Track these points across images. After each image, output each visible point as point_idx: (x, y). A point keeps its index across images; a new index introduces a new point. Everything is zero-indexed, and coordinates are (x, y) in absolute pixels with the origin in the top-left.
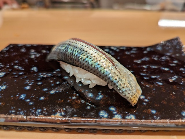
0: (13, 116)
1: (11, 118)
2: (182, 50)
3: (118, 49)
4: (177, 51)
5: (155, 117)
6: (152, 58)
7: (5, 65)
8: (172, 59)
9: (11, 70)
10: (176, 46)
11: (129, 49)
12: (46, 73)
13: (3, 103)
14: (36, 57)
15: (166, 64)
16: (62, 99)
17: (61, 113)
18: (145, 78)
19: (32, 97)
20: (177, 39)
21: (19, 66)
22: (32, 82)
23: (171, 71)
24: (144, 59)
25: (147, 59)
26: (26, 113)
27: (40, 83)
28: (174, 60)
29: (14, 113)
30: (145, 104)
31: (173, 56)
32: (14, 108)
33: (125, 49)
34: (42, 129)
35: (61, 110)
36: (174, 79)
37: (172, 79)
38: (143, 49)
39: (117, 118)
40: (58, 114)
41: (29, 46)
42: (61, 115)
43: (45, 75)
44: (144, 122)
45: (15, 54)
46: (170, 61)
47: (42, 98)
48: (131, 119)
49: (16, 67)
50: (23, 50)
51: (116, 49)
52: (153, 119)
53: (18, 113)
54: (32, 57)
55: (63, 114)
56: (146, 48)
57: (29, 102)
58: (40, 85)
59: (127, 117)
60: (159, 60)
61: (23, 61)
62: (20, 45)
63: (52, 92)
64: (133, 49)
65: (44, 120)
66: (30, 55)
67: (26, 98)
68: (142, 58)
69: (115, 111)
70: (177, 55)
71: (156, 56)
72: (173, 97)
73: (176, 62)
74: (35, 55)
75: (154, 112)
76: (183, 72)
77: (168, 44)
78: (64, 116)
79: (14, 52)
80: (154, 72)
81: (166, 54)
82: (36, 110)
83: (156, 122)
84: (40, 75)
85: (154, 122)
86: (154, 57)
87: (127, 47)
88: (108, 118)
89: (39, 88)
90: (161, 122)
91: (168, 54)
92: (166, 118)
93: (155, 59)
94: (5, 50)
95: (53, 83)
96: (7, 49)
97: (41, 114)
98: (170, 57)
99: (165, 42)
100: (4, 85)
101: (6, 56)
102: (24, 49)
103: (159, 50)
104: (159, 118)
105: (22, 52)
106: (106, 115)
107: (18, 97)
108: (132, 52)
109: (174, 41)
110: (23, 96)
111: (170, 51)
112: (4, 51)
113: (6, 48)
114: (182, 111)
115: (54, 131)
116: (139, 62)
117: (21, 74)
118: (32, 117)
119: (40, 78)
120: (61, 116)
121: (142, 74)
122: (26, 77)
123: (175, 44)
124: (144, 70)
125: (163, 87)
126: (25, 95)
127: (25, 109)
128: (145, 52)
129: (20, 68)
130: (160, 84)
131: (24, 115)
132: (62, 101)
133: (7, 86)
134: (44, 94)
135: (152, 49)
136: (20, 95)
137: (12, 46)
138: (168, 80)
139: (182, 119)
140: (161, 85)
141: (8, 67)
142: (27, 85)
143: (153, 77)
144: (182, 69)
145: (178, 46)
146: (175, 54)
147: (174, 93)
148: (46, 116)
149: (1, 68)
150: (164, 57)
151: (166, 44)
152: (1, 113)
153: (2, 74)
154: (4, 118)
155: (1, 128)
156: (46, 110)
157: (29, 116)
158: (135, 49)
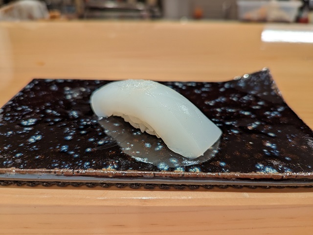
0: (57, 170)
1: (55, 172)
2: (271, 86)
3: (184, 85)
4: (265, 88)
6: (231, 98)
7: (34, 109)
8: (257, 99)
9: (43, 116)
10: (264, 81)
11: (200, 85)
12: (90, 120)
13: (42, 156)
14: (73, 98)
15: (248, 106)
19: (76, 149)
20: (266, 72)
21: (53, 110)
22: (73, 130)
23: (253, 116)
25: (223, 99)
26: (72, 166)
27: (83, 132)
28: (259, 101)
31: (259, 95)
32: (57, 161)
33: (194, 85)
34: (89, 185)
35: (114, 163)
36: (254, 126)
37: (251, 125)
38: (219, 86)
39: (179, 170)
40: (110, 167)
41: (61, 81)
42: (114, 168)
43: (88, 121)
44: (210, 175)
45: (43, 93)
46: (253, 102)
47: (89, 150)
49: (49, 111)
50: (54, 88)
51: (182, 86)
54: (68, 98)
55: (116, 167)
56: (224, 83)
57: (74, 154)
58: (84, 134)
59: (191, 170)
60: (240, 101)
61: (57, 103)
62: (48, 81)
63: (101, 143)
64: (206, 86)
65: (94, 174)
66: (65, 95)
67: (70, 149)
69: (177, 163)
70: (265, 94)
71: (236, 96)
72: (249, 148)
73: (261, 103)
74: (71, 94)
75: (223, 164)
76: (268, 117)
77: (254, 78)
78: (117, 169)
79: (41, 90)
80: (230, 117)
81: (249, 93)
82: (83, 164)
83: (224, 175)
84: (82, 122)
86: (233, 97)
87: (197, 83)
89: (83, 138)
91: (253, 92)
92: (235, 171)
93: (234, 99)
94: (29, 88)
95: (100, 131)
96: (31, 87)
97: (90, 168)
98: (255, 96)
99: (250, 76)
100: (38, 134)
101: (32, 96)
102: (55, 86)
103: (241, 87)
104: (227, 170)
105: (53, 91)
106: (166, 168)
107: (59, 148)
108: (204, 89)
109: (262, 74)
110: (64, 148)
112: (27, 89)
113: (30, 84)
114: (257, 164)
115: (104, 187)
116: (212, 103)
117: (57, 120)
118: (80, 171)
119: (83, 125)
120: (114, 170)
121: (213, 120)
122: (65, 124)
123: (262, 78)
124: (217, 115)
125: (239, 135)
126: (68, 146)
127: (70, 162)
128: (222, 90)
129: (55, 112)
130: (236, 132)
131: (70, 169)
132: (114, 152)
133: (43, 135)
134: (91, 145)
135: (232, 86)
136: (61, 146)
137: (37, 82)
138: (246, 127)
139: (255, 172)
140: (236, 134)
141: (38, 111)
142: (67, 134)
143: (228, 123)
144: (267, 113)
145: (266, 81)
146: (261, 92)
147: (251, 143)
148: (96, 169)
149: (30, 113)
150: (246, 97)
151: (251, 78)
152: (42, 167)
153: (32, 121)
154: (46, 172)
155: (39, 184)
156: (96, 163)
157: (76, 169)
158: (208, 86)
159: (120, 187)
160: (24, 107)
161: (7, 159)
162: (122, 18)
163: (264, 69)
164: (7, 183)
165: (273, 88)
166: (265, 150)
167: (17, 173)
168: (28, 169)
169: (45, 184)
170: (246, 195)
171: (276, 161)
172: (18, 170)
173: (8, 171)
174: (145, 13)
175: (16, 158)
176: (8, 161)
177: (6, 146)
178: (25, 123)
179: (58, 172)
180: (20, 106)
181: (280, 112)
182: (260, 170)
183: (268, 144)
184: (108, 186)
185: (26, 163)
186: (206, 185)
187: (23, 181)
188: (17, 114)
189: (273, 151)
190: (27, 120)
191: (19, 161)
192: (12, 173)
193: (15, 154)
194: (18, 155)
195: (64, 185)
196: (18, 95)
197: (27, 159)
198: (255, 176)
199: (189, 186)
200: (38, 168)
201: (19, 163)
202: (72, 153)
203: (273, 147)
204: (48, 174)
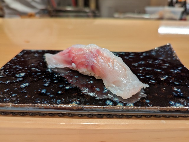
1: (38, 106)
2: (173, 55)
4: (169, 55)
5: (149, 105)
6: (148, 62)
7: (24, 67)
8: (164, 62)
9: (29, 71)
10: (168, 51)
11: (128, 54)
13: (29, 96)
15: (159, 66)
16: (76, 93)
17: (77, 102)
18: (141, 77)
19: (51, 92)
20: (169, 46)
21: (35, 68)
22: (49, 80)
23: (163, 72)
24: (140, 63)
26: (49, 102)
27: (56, 81)
28: (166, 63)
29: (39, 103)
31: (165, 60)
32: (39, 99)
33: (124, 54)
34: (60, 115)
35: (76, 100)
36: (165, 78)
37: (163, 78)
38: (140, 55)
39: (120, 105)
40: (74, 103)
41: (40, 51)
42: (77, 103)
43: (59, 75)
44: (140, 108)
45: (30, 58)
46: (162, 64)
47: (60, 92)
48: (130, 106)
49: (33, 69)
52: (147, 106)
53: (43, 102)
55: (78, 103)
56: (142, 53)
58: (56, 82)
59: (127, 105)
62: (33, 51)
63: (67, 88)
64: (131, 54)
65: (64, 108)
67: (47, 92)
68: (139, 61)
70: (169, 59)
71: (151, 60)
72: (163, 91)
73: (167, 65)
75: (148, 101)
76: (173, 73)
77: (161, 50)
78: (79, 104)
80: (149, 73)
81: (159, 58)
82: (56, 101)
83: (149, 108)
84: (55, 75)
85: (148, 108)
86: (149, 61)
87: (126, 53)
88: (112, 105)
89: (55, 85)
90: (153, 109)
91: (161, 58)
92: (157, 106)
93: (150, 62)
94: (20, 55)
95: (66, 81)
96: (22, 54)
97: (61, 103)
98: (162, 60)
99: (159, 48)
101: (22, 60)
102: (37, 54)
103: (153, 55)
104: (151, 105)
105: (36, 57)
107: (40, 91)
109: (167, 47)
110: (44, 91)
111: (163, 56)
112: (19, 55)
113: (21, 53)
114: (170, 101)
115: (70, 116)
116: (136, 65)
117: (38, 74)
118: (55, 106)
119: (55, 77)
120: (77, 105)
121: (138, 74)
122: (43, 77)
123: (167, 50)
124: (140, 71)
125: (156, 84)
126: (46, 90)
127: (48, 100)
128: (141, 57)
130: (153, 82)
131: (48, 104)
132: (76, 94)
133: (29, 83)
134: (61, 89)
135: (147, 54)
136: (41, 90)
137: (25, 52)
138: (160, 79)
139: (170, 106)
141: (26, 68)
142: (46, 82)
143: (148, 76)
144: (172, 70)
145: (169, 51)
146: (167, 58)
147: (164, 88)
148: (65, 104)
149: (21, 70)
150: (157, 61)
151: (160, 49)
152: (29, 103)
153: (22, 75)
154: (32, 106)
155: (27, 114)
156: (65, 100)
157: (52, 104)
158: (133, 54)
159: (80, 117)
160: (17, 66)
161: (6, 97)
162: (76, 17)
163: (168, 44)
164: (6, 114)
165: (174, 55)
166: (174, 93)
167: (12, 107)
168: (20, 104)
169: (31, 114)
170: (164, 122)
171: (182, 99)
172: (13, 104)
173: (7, 105)
174: (90, 14)
175: (12, 97)
176: (7, 99)
177: (6, 90)
178: (18, 75)
179: (40, 106)
180: (15, 65)
181: (180, 70)
182: (172, 105)
183: (176, 89)
184: (72, 116)
185: (19, 100)
186: (137, 115)
187: (16, 112)
188: (12, 70)
189: (179, 93)
190: (19, 73)
191: (14, 99)
192: (9, 107)
193: (11, 94)
194: (13, 95)
195: (43, 115)
196: (13, 59)
197: (19, 98)
198: (170, 109)
199: (126, 116)
200: (27, 103)
201: (14, 100)
202: (49, 94)
203: (179, 91)
204: (33, 107)
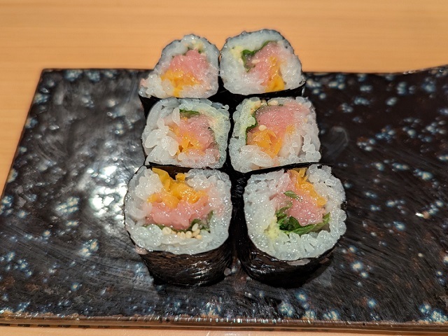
0: (138, 317)
5: (372, 315)
6: (404, 129)
17: (216, 308)
18: (373, 208)
23: (435, 184)
24: (381, 135)
29: (137, 311)
30: (359, 284)
36: (433, 210)
37: (429, 209)
38: (388, 89)
39: (309, 316)
42: (217, 312)
46: (442, 141)
48: (331, 318)
52: (368, 320)
53: (144, 311)
55: (219, 309)
59: (325, 316)
60: (419, 137)
64: (363, 89)
68: (381, 128)
69: (305, 302)
72: (416, 267)
75: (372, 303)
81: (441, 112)
88: (293, 317)
93: (411, 133)
97: (184, 312)
100: (91, 238)
104: (377, 317)
124: (376, 181)
125: (405, 236)
128: (391, 102)
136: (133, 266)
140: (400, 231)
149: (64, 181)
153: (73, 203)
154: (123, 320)
156: (190, 302)
160: (49, 163)
161: (60, 295)
166: (439, 273)
175: (74, 293)
176: (64, 301)
177: (51, 267)
178: (62, 209)
185: (91, 305)
190: (63, 199)
191: (80, 300)
193: (69, 284)
194: (75, 287)
201: (81, 304)
